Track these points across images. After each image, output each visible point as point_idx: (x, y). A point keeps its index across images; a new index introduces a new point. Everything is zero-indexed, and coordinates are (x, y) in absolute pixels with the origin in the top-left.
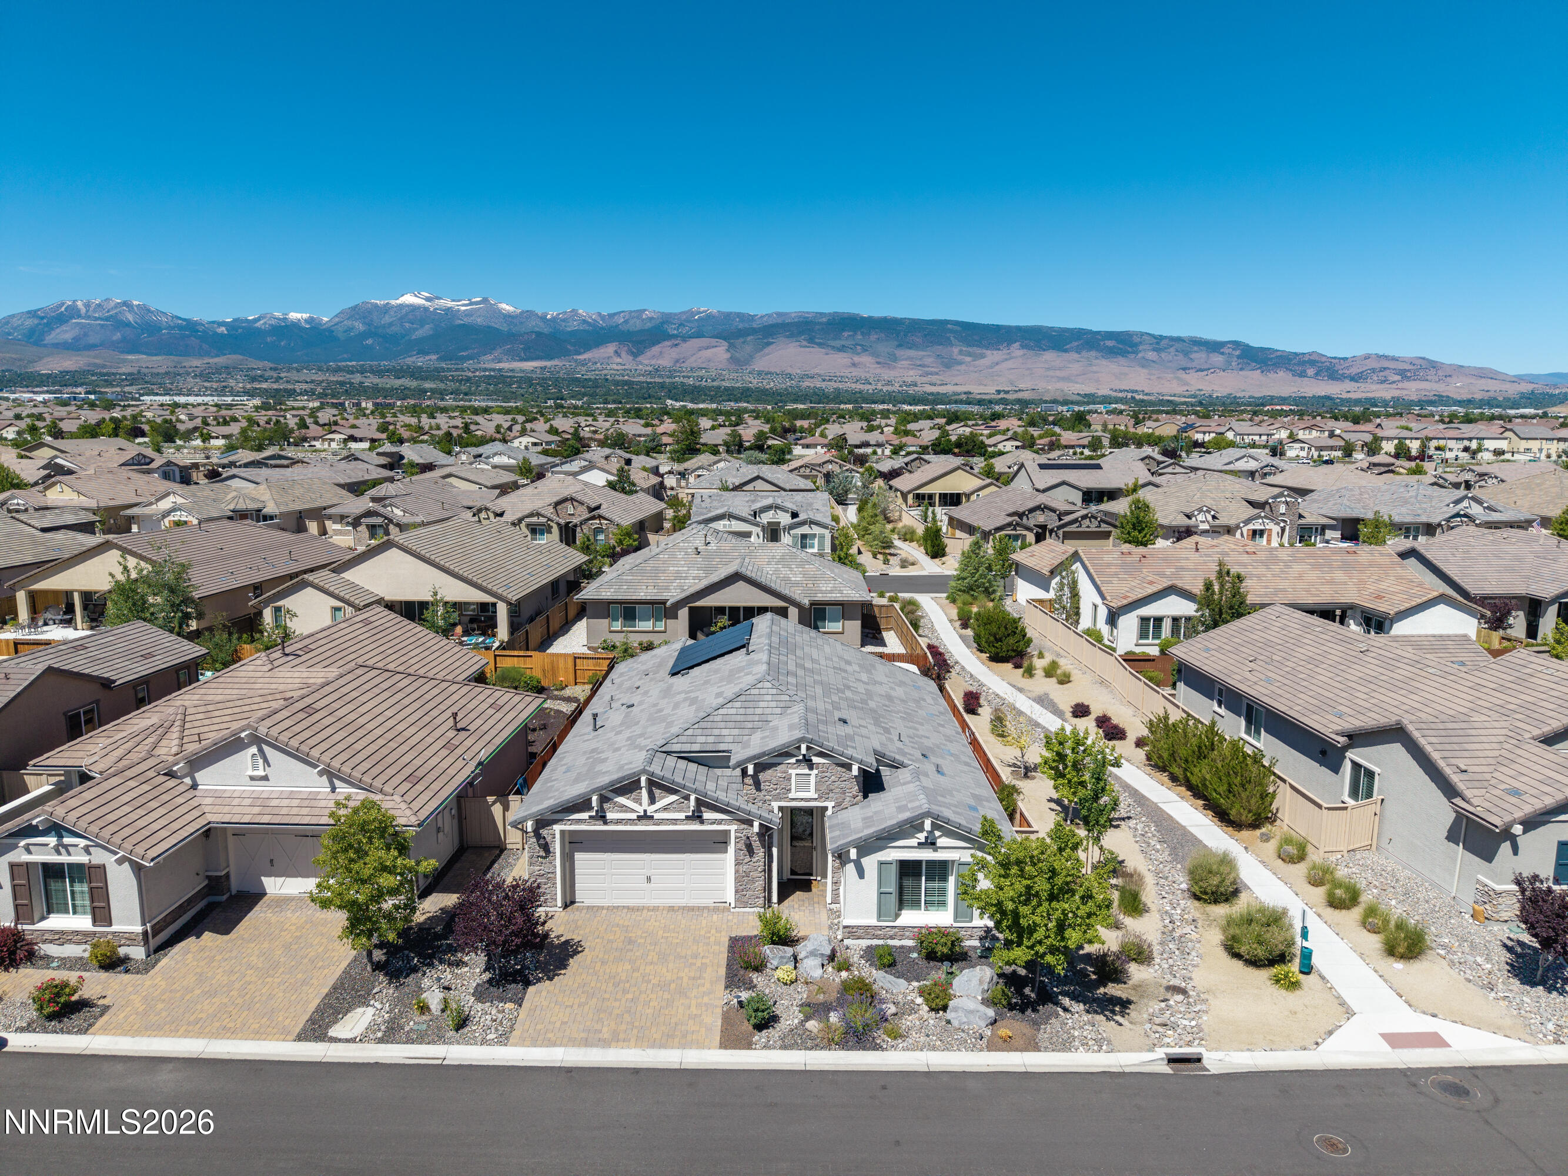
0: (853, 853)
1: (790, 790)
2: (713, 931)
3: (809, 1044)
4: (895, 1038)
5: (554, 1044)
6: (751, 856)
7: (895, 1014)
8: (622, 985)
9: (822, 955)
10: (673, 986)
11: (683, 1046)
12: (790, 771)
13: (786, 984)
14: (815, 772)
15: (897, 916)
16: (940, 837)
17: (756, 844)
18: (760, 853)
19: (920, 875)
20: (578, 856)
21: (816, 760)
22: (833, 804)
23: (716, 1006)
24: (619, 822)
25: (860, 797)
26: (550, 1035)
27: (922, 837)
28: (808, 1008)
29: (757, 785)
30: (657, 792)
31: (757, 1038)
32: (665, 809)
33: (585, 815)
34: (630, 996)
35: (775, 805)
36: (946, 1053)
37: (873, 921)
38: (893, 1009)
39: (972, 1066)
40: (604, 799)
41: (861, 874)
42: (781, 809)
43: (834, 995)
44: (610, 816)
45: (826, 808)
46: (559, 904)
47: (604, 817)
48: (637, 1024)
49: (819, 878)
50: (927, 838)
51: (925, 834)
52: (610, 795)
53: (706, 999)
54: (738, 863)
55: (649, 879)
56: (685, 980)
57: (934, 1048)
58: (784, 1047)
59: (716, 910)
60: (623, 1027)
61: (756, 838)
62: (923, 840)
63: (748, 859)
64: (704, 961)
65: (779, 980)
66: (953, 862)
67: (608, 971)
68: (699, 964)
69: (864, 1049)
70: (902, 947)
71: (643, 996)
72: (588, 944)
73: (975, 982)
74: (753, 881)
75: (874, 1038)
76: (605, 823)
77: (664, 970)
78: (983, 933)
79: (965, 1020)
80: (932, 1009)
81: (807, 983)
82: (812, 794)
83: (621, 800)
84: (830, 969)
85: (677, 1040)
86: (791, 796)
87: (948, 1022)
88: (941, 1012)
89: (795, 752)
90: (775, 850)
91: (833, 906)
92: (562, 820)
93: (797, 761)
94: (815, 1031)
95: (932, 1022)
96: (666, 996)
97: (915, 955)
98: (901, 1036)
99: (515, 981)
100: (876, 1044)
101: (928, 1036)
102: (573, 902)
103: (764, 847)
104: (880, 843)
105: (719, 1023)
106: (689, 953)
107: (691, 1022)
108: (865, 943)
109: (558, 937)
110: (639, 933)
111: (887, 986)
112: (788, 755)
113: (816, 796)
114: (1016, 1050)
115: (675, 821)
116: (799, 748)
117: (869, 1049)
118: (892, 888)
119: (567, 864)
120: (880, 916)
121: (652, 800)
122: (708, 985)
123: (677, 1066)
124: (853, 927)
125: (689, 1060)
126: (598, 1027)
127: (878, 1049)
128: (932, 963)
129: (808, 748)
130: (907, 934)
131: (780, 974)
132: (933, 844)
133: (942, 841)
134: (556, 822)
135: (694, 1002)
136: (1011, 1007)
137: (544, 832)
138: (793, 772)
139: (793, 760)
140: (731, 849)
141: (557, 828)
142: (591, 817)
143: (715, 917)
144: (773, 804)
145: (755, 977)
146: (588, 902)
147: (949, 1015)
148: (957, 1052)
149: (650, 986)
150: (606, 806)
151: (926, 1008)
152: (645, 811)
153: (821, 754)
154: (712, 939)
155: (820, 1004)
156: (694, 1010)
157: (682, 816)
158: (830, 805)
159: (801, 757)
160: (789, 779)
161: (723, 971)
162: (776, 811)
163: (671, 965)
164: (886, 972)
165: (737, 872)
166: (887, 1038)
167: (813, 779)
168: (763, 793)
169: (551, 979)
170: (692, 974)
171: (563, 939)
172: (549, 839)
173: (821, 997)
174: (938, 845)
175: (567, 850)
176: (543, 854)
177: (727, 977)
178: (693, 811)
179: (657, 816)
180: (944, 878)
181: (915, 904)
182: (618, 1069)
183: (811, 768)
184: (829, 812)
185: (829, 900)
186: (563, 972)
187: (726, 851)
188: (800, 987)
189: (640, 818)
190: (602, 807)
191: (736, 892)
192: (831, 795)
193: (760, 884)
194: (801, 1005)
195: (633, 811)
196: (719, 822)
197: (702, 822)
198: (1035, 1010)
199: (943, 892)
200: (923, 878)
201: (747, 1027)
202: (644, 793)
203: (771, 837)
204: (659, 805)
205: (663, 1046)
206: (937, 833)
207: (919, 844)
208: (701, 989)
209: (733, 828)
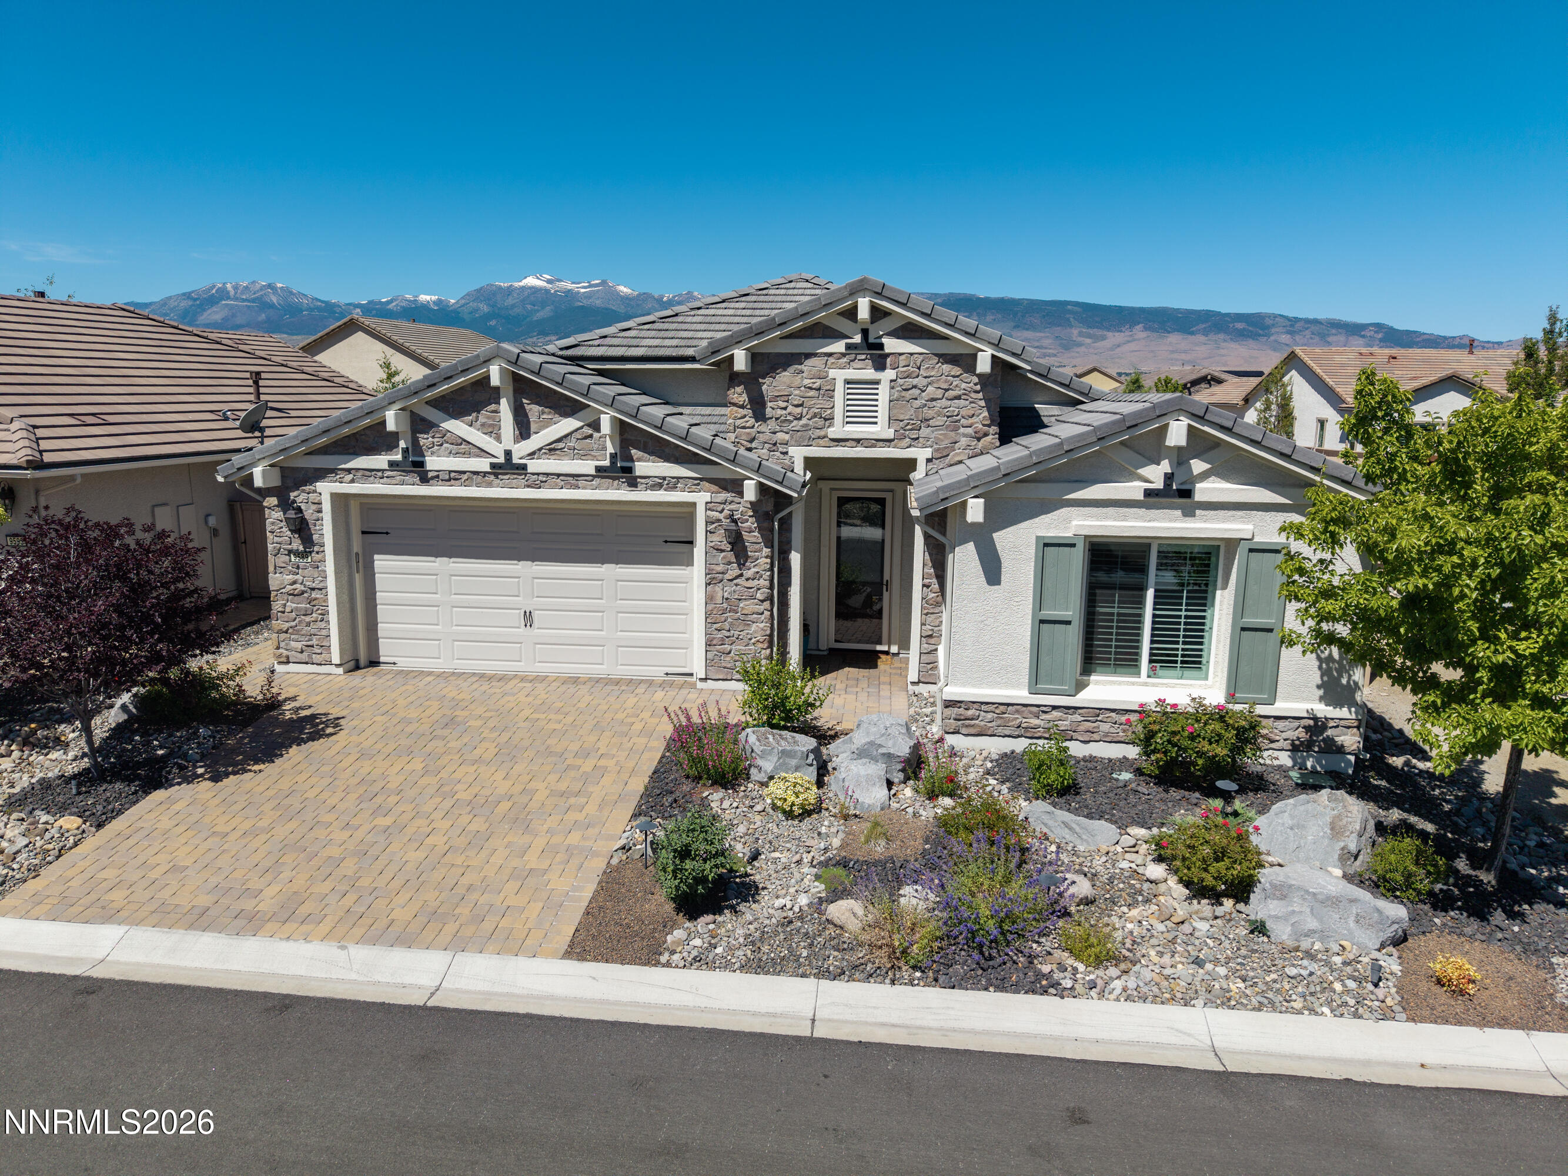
0: (975, 511)
1: (830, 419)
2: (646, 715)
3: (834, 961)
4: (1098, 962)
5: (108, 915)
6: (741, 565)
7: (1088, 902)
8: (378, 800)
9: (889, 756)
10: (505, 806)
11: (458, 944)
12: (832, 373)
13: (789, 815)
14: (889, 374)
15: (1080, 686)
16: (1204, 476)
17: (752, 537)
18: (761, 557)
19: (1142, 589)
20: (382, 563)
21: (891, 345)
22: (928, 453)
23: (596, 854)
24: (453, 477)
25: (992, 439)
26: (118, 896)
27: (1156, 474)
28: (839, 871)
29: (758, 407)
30: (533, 410)
31: (679, 934)
32: (552, 449)
33: (380, 461)
34: (387, 821)
35: (798, 454)
36: (1266, 1017)
37: (1021, 694)
38: (1083, 887)
39: (1367, 1063)
40: (419, 425)
41: (993, 572)
42: (810, 463)
43: (917, 845)
44: (434, 463)
45: (911, 464)
46: (336, 660)
47: (421, 464)
48: (364, 882)
49: (894, 649)
50: (1169, 478)
51: (1165, 466)
52: (431, 414)
53: (574, 838)
54: (711, 582)
55: (528, 618)
56: (539, 797)
57: (1226, 1001)
58: (756, 966)
59: (662, 685)
60: (326, 887)
61: (751, 523)
62: (1159, 484)
63: (734, 571)
64: (602, 762)
65: (774, 807)
66: (1232, 544)
67: (364, 771)
68: (588, 766)
69: (1001, 988)
70: (1091, 759)
71: (418, 822)
72: (355, 723)
73: (1316, 831)
74: (745, 621)
75: (1031, 959)
76: (425, 479)
77: (500, 775)
78: (1301, 734)
79: (1312, 924)
80: (1199, 891)
81: (846, 817)
82: (881, 429)
83: (456, 427)
84: (908, 792)
85: (451, 928)
86: (834, 432)
87: (1259, 928)
88: (1228, 903)
89: (843, 325)
90: (795, 559)
91: (922, 689)
92: (334, 471)
93: (849, 347)
94: (853, 925)
95: (1203, 926)
96: (478, 825)
97: (1126, 776)
98: (1115, 959)
99: (129, 780)
100: (1040, 976)
101: (1198, 962)
102: (374, 663)
103: (769, 544)
104: (1043, 491)
105: (588, 891)
106: (574, 747)
107: (512, 886)
108: (996, 746)
109: (297, 710)
110: (480, 711)
111: (1058, 833)
112: (824, 332)
113: (890, 434)
114: (1504, 1023)
115: (575, 478)
116: (851, 313)
117: (1016, 988)
118: (1072, 608)
119: (358, 578)
120: (1035, 682)
121: (524, 430)
122: (591, 809)
123: (417, 999)
124: (968, 705)
125: (462, 984)
126: (255, 883)
127: (1045, 992)
128: (1175, 794)
129: (877, 313)
130: (1105, 727)
131: (776, 789)
132: (1186, 493)
133: (1209, 489)
134: (321, 474)
135: (540, 842)
136: (1441, 903)
137: (299, 497)
138: (839, 375)
139: (839, 346)
140: (699, 551)
141: (326, 488)
142: (392, 464)
143: (660, 694)
144: (793, 451)
145: (717, 799)
146: (404, 663)
147: (1259, 907)
148: (1306, 1018)
149: (448, 804)
150: (424, 440)
151: (1182, 891)
152: (508, 454)
153: (909, 331)
154: (638, 726)
155: (875, 863)
156: (532, 860)
157: (588, 467)
158: (921, 454)
159: (857, 339)
160: (830, 393)
161: (638, 784)
162: (799, 467)
163: (519, 768)
164: (1054, 805)
165: (709, 599)
166: (1070, 961)
167: (883, 393)
168: (772, 425)
169: (216, 778)
170: (563, 786)
171: (304, 713)
172: (309, 513)
173: (879, 849)
174: (1198, 497)
175: (356, 548)
176: (297, 545)
177: (647, 794)
178: (613, 456)
179: (534, 466)
180: (1202, 597)
181: (1127, 661)
182: (237, 993)
183: (880, 366)
184: (918, 475)
185: (913, 676)
186: (256, 767)
187: (690, 562)
188: (826, 823)
189: (497, 470)
190: (415, 442)
191: (709, 644)
192: (925, 432)
193: (760, 628)
194: (825, 864)
195: (483, 452)
196: (671, 484)
197: (633, 483)
198: (1512, 915)
199: (1197, 632)
200: (1150, 594)
201: (661, 903)
202: (505, 409)
203: (786, 524)
204: (538, 440)
205: (406, 940)
206: (1198, 466)
207: (1148, 493)
208: (572, 816)
209: (701, 498)
